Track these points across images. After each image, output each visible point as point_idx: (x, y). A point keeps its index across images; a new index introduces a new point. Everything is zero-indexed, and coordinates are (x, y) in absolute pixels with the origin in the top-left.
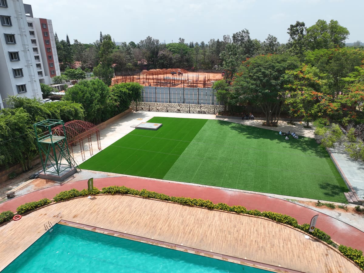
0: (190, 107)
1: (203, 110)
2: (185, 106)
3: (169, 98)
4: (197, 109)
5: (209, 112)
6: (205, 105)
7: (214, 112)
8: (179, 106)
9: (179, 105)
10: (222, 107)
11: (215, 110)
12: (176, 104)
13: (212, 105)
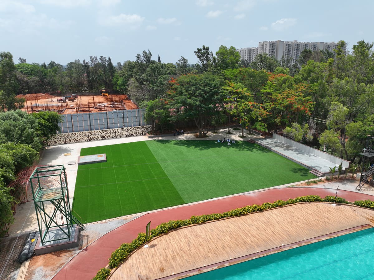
0: (115, 131)
1: (131, 133)
2: (110, 132)
3: (89, 124)
4: (124, 133)
5: (137, 134)
6: (132, 127)
7: (142, 134)
8: (103, 133)
9: (103, 131)
10: (149, 127)
11: (143, 131)
12: (99, 131)
13: (139, 127)
